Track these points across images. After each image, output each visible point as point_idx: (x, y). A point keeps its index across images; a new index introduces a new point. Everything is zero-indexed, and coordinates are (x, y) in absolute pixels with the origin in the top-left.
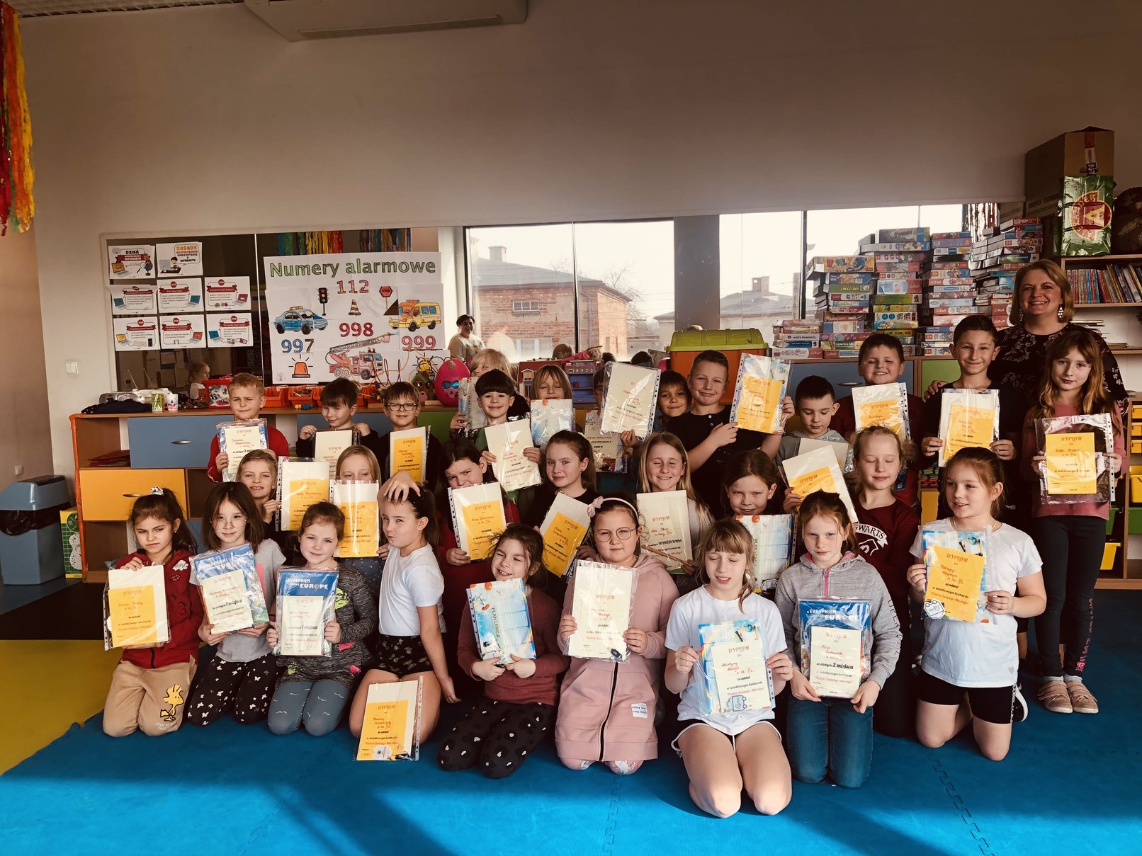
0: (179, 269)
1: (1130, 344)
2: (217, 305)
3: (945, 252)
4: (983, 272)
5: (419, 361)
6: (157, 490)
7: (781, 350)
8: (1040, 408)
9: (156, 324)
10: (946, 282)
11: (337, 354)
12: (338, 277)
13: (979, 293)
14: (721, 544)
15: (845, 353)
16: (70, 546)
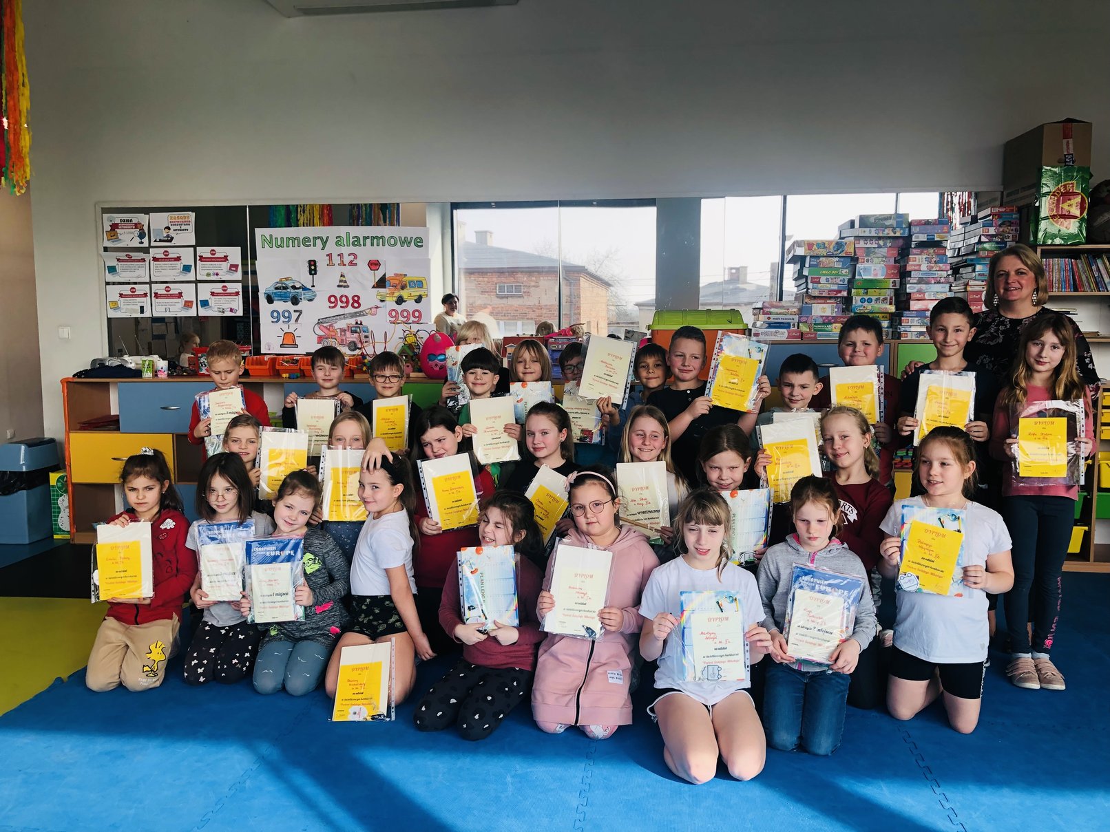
0: (172, 238)
1: (1102, 333)
2: (208, 275)
3: (923, 238)
4: (960, 259)
5: (405, 334)
6: (148, 450)
7: (760, 331)
8: (1013, 388)
9: (148, 292)
10: (924, 267)
11: (325, 325)
12: (328, 249)
13: (955, 280)
14: (700, 515)
15: (822, 335)
16: (59, 508)
